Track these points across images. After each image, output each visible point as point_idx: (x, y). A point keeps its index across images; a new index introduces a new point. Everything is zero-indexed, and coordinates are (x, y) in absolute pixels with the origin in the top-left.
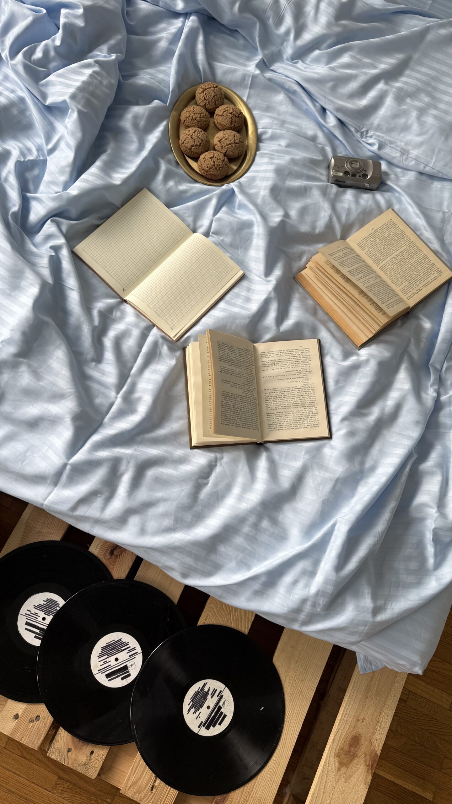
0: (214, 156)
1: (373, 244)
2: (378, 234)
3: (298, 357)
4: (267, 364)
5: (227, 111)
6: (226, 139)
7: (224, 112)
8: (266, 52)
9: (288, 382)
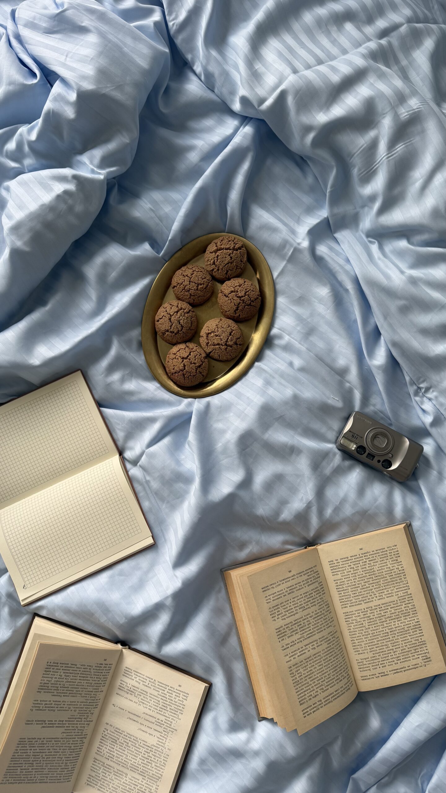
0: (188, 356)
1: (350, 573)
2: (365, 560)
3: (169, 701)
4: (126, 688)
5: (237, 292)
6: (217, 336)
7: (232, 292)
8: (336, 211)
9: (140, 729)
